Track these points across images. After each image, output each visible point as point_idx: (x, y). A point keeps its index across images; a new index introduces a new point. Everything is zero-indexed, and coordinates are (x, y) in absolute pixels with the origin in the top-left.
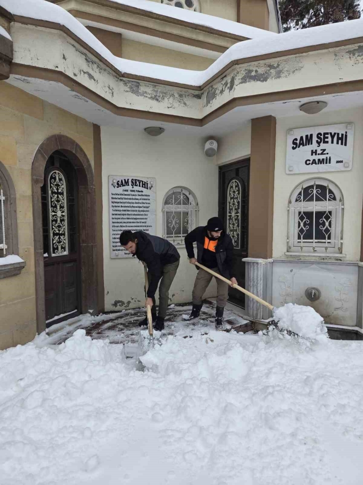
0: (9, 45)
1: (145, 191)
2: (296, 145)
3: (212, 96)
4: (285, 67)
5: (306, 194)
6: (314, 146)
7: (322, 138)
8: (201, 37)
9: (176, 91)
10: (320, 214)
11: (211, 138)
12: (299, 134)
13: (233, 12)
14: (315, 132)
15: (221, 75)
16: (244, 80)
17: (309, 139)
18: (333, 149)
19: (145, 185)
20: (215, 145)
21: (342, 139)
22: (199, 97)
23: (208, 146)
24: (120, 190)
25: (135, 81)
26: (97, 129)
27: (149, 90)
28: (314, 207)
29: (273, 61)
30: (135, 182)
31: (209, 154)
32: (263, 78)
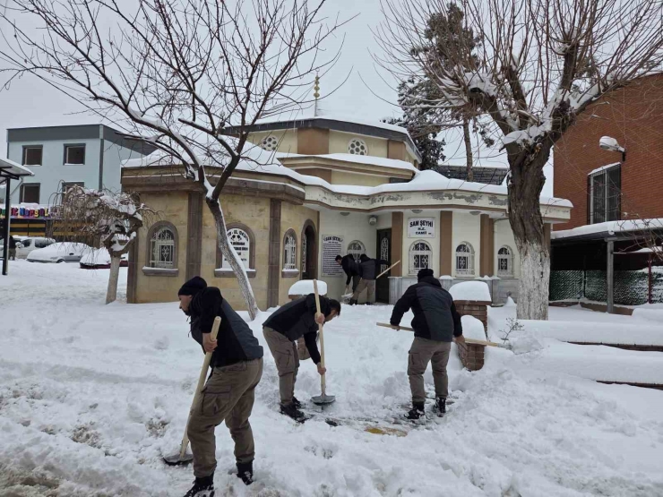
0: (304, 194)
1: (339, 243)
2: (412, 225)
3: (373, 201)
4: (404, 197)
5: (416, 247)
6: (419, 226)
7: (423, 223)
8: (369, 169)
9: (356, 198)
10: (422, 256)
11: (373, 216)
12: (413, 220)
13: (384, 150)
14: (419, 220)
15: (379, 194)
16: (388, 199)
17: (417, 223)
18: (427, 228)
19: (339, 239)
20: (375, 220)
21: (431, 224)
22: (368, 199)
23: (371, 220)
24: (327, 242)
25: (339, 195)
26: (318, 212)
27: (345, 198)
28: (420, 253)
29: (400, 194)
30: (334, 238)
31: (372, 224)
32: (396, 200)
